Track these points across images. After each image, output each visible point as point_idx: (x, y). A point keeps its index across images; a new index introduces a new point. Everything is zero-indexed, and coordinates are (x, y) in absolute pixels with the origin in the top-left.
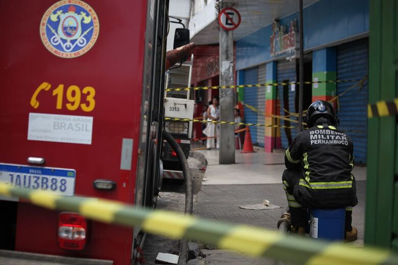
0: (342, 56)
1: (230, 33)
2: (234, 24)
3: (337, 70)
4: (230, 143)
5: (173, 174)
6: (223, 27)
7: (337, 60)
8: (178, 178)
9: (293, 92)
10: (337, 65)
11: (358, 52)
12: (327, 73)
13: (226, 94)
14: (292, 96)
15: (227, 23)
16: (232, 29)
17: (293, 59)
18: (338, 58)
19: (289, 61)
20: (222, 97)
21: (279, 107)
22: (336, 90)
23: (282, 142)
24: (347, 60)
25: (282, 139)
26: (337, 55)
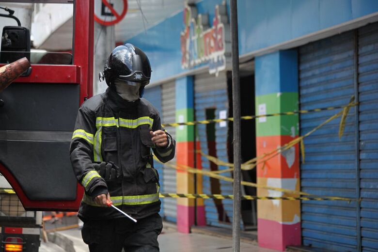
0: (307, 65)
2: (116, 15)
3: (299, 89)
7: (299, 72)
9: (223, 128)
10: (299, 80)
11: (336, 57)
12: (281, 96)
14: (222, 137)
15: (103, 13)
17: (220, 72)
18: (302, 67)
19: (214, 75)
21: (200, 154)
22: (298, 124)
23: (208, 215)
24: (317, 72)
25: (207, 209)
26: (299, 63)
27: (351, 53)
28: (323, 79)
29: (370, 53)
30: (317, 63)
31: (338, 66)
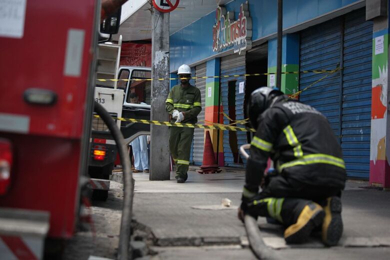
0: (307, 45)
1: (166, 15)
2: (171, 5)
3: (300, 62)
4: (164, 154)
5: (96, 183)
6: (157, 8)
7: (300, 50)
8: (103, 188)
9: (241, 94)
10: (300, 56)
11: (328, 38)
12: (287, 66)
13: (159, 93)
14: (240, 100)
15: (162, 4)
16: (168, 11)
18: (302, 47)
19: (237, 54)
20: (154, 96)
21: (223, 115)
22: (298, 87)
23: (226, 159)
24: (314, 49)
25: (225, 155)
26: (301, 44)
27: (339, 34)
28: (317, 53)
29: (352, 33)
30: (314, 42)
31: (329, 43)
